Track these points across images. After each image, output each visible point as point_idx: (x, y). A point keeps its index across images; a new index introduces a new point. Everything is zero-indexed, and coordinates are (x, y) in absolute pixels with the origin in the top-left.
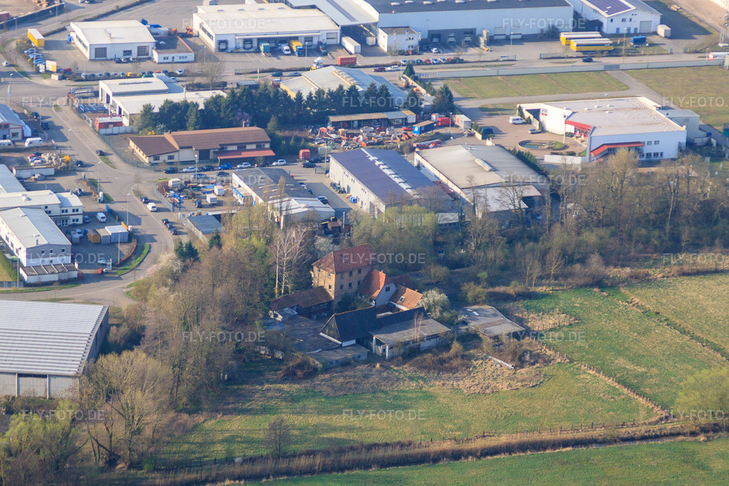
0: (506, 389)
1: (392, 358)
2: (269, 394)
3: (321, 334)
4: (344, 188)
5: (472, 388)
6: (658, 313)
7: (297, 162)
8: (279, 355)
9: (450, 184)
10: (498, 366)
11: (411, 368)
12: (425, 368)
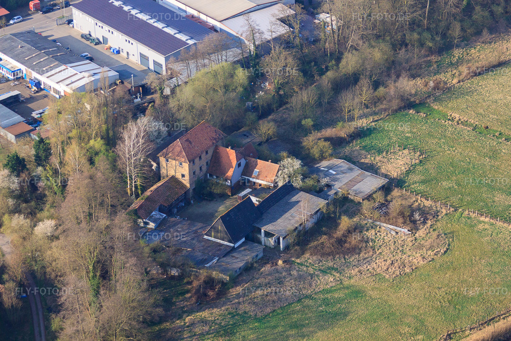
0: (422, 262)
1: (287, 248)
2: (198, 330)
3: (205, 237)
4: (98, 39)
5: (390, 270)
6: (487, 127)
7: (30, 15)
8: (174, 272)
9: (203, 17)
10: (394, 233)
11: (315, 258)
12: (329, 254)
